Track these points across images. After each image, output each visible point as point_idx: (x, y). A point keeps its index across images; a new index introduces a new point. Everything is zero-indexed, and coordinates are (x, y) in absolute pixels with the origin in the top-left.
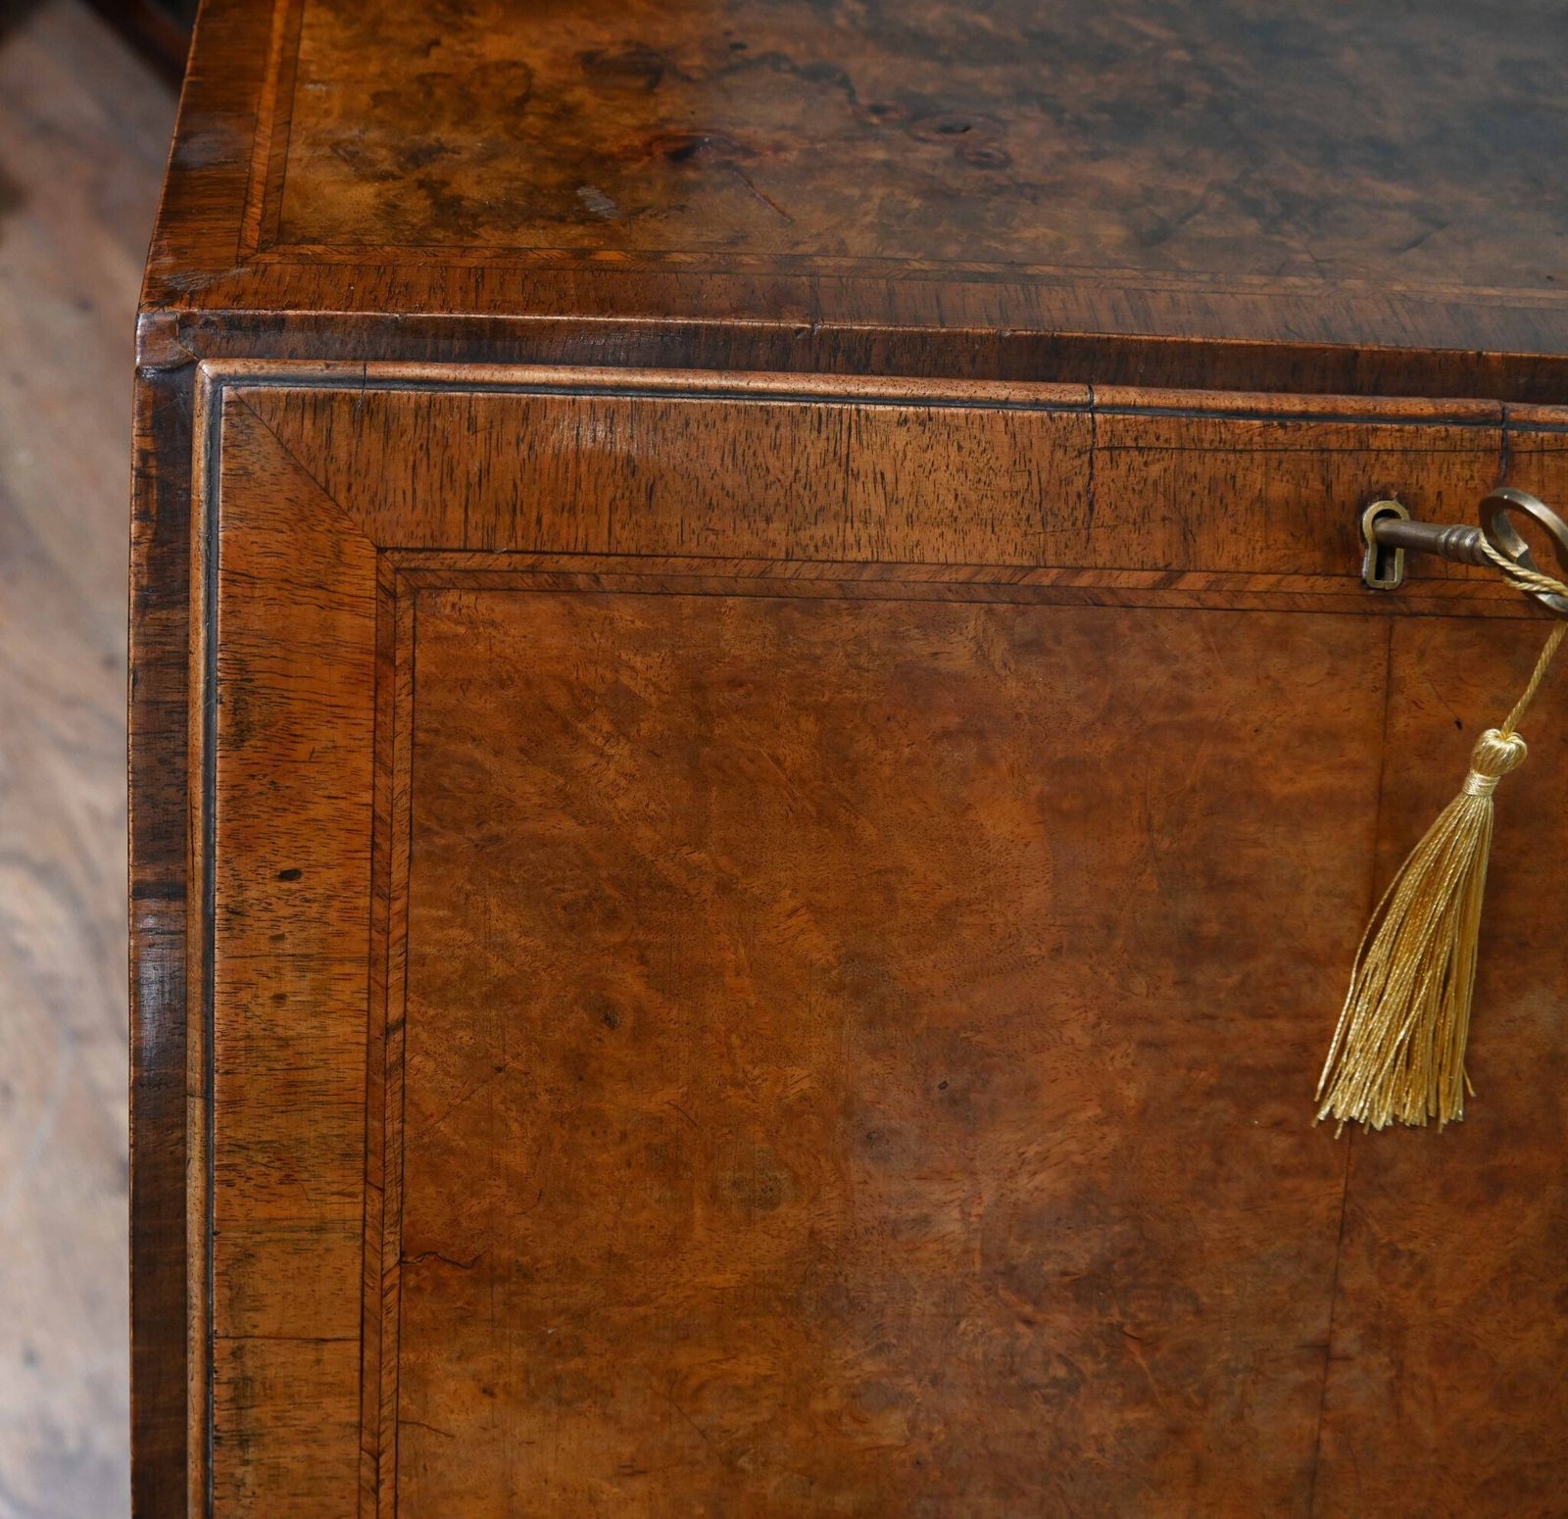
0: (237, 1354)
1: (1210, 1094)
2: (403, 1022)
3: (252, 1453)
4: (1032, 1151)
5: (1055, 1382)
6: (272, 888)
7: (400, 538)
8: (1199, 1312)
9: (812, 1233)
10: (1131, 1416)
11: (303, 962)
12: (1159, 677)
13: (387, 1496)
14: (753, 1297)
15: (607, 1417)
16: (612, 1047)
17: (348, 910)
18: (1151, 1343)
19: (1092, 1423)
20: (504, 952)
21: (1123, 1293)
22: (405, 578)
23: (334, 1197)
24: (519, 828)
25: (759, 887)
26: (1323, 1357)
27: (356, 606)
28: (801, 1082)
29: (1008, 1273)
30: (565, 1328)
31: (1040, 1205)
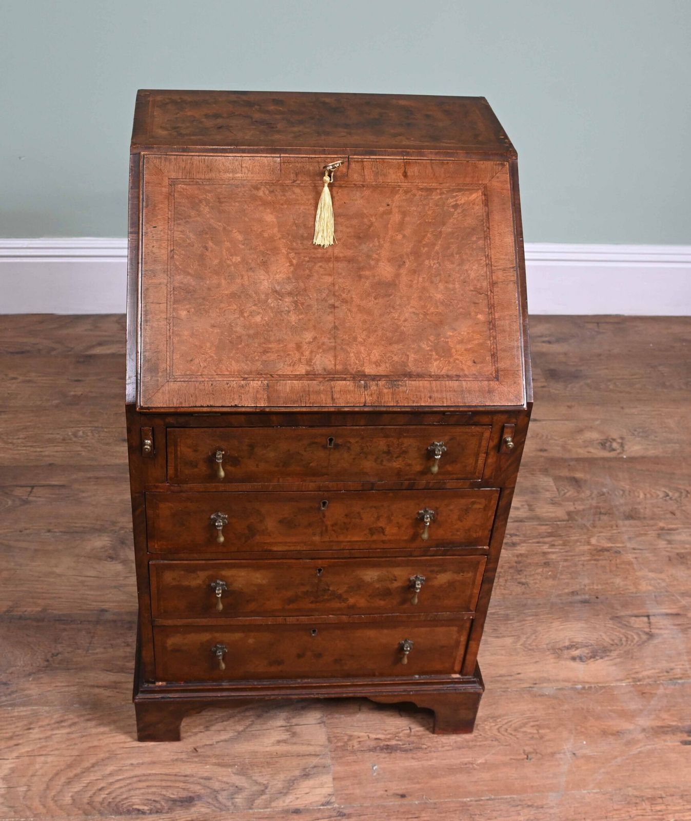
0: (146, 306)
1: (308, 262)
2: (173, 250)
3: (148, 324)
4: (278, 271)
5: (286, 311)
6: (152, 229)
7: (172, 177)
8: (310, 299)
9: (242, 284)
10: (301, 317)
11: (157, 240)
12: (294, 196)
13: (171, 331)
14: (233, 295)
15: (209, 316)
16: (207, 253)
17: (164, 233)
18: (302, 304)
19: (293, 318)
20: (189, 239)
21: (297, 295)
22: (173, 183)
23: (162, 279)
24: (192, 220)
25: (230, 228)
26: (334, 307)
27: (165, 187)
28: (239, 259)
29: (276, 291)
30: (201, 301)
31: (280, 280)
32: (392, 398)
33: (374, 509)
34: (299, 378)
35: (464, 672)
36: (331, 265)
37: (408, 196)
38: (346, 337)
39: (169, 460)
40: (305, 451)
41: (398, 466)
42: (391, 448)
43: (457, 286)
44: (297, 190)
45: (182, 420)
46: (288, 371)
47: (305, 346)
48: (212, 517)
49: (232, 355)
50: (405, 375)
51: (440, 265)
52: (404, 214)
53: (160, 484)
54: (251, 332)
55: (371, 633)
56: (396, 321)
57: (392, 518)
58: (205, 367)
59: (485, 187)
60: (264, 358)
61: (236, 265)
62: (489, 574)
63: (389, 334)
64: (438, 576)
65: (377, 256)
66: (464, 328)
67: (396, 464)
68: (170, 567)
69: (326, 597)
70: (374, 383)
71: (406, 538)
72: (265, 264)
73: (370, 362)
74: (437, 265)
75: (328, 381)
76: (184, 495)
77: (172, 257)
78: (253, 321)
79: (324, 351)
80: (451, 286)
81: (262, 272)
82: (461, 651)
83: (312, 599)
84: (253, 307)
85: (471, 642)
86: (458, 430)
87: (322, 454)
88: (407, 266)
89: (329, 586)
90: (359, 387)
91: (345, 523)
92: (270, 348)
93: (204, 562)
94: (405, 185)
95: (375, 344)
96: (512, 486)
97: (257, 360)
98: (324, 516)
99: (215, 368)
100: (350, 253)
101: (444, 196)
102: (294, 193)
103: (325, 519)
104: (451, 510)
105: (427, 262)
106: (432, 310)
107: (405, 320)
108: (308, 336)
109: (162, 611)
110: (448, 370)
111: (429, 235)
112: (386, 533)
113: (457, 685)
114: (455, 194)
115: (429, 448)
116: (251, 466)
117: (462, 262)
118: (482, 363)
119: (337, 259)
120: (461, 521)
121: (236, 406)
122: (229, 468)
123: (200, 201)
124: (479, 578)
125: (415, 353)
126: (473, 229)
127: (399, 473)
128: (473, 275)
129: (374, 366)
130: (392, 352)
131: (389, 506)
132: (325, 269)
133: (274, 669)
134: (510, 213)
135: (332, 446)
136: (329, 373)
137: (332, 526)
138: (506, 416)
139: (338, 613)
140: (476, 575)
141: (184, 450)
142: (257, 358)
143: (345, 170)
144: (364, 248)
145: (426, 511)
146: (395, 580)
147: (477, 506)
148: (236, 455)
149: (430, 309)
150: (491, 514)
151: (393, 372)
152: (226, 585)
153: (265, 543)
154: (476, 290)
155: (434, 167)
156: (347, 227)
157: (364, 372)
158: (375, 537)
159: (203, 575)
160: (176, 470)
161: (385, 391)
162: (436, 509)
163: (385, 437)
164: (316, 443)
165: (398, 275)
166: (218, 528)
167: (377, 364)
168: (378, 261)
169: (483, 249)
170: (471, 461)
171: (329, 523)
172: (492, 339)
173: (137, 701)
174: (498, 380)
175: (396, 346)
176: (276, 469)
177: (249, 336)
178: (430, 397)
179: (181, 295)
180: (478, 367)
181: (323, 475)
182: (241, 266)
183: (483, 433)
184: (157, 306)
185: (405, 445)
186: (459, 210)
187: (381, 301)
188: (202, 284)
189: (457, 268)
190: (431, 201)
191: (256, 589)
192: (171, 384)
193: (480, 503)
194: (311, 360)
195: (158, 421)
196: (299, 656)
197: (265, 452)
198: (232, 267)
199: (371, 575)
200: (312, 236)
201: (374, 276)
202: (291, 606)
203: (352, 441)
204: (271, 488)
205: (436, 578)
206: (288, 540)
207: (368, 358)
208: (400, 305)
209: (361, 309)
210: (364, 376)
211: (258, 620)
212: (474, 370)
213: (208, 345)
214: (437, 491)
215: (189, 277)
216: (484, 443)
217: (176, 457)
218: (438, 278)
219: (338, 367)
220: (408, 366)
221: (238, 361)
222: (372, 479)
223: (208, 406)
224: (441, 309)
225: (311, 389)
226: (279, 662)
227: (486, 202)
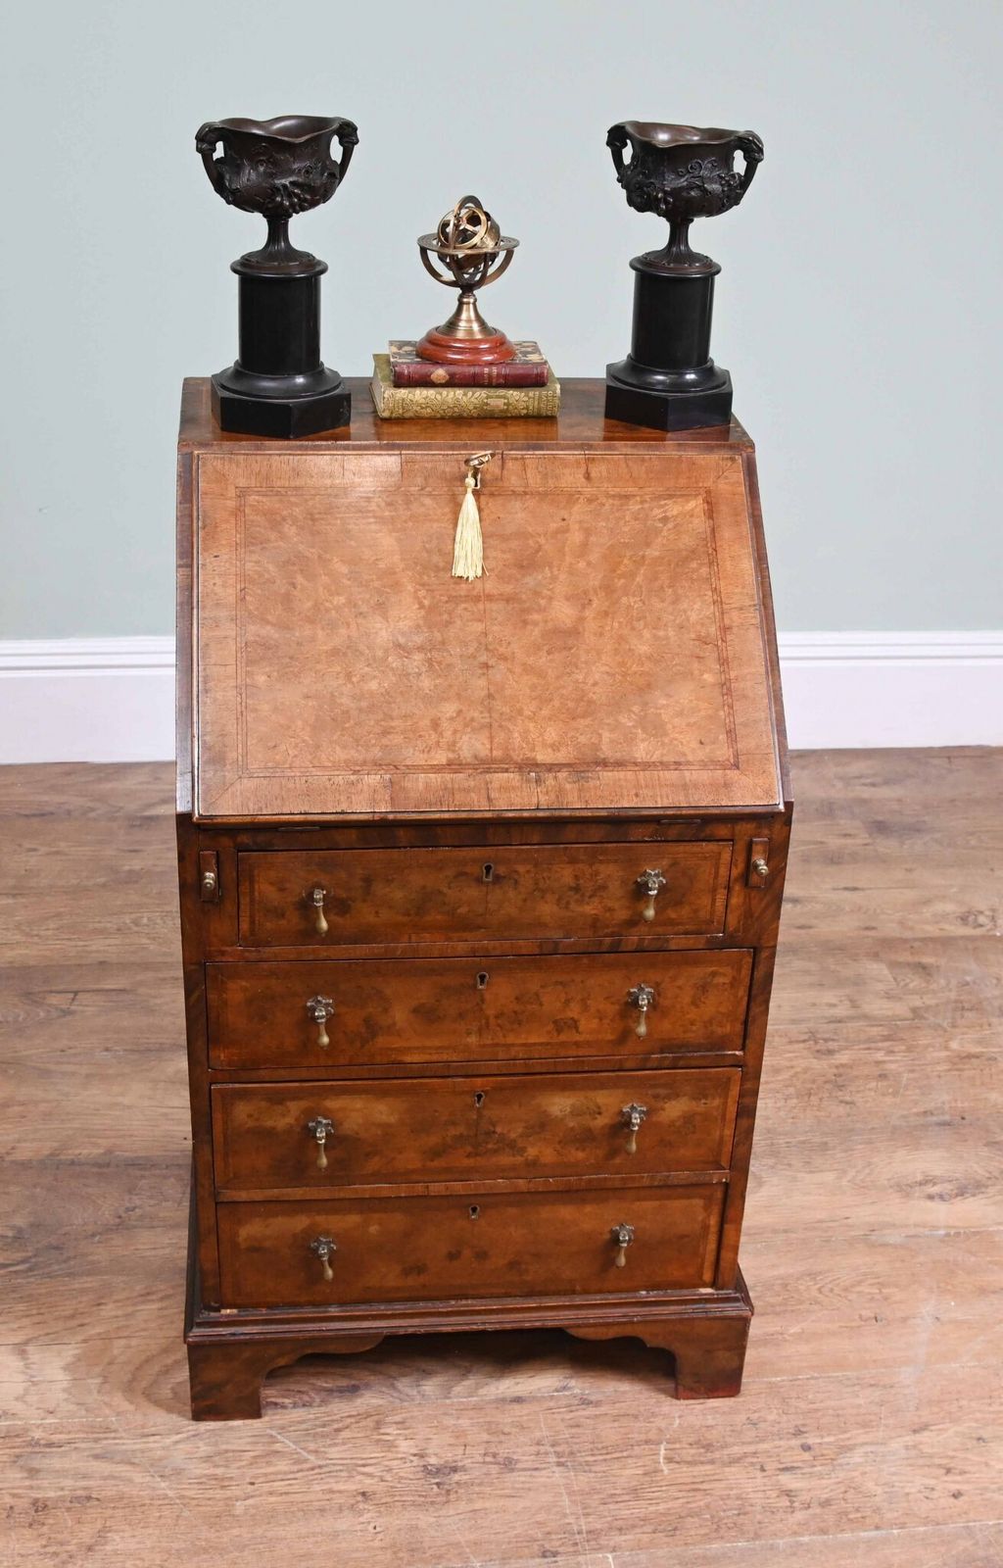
0: (205, 669)
1: (447, 602)
2: (244, 589)
3: (209, 695)
4: (402, 616)
5: (416, 673)
6: (213, 559)
7: (241, 485)
8: (451, 655)
9: (349, 636)
10: (437, 681)
11: (220, 575)
12: (423, 509)
13: (243, 704)
14: (335, 652)
15: (299, 683)
16: (295, 593)
17: (231, 563)
18: (440, 663)
19: (426, 683)
20: (268, 572)
21: (430, 651)
22: (242, 494)
23: (229, 630)
24: (272, 545)
25: (328, 556)
26: (486, 666)
27: (231, 498)
28: (342, 600)
29: (399, 646)
30: (288, 660)
31: (406, 629)
32: (579, 797)
33: (560, 987)
34: (437, 769)
35: (720, 1281)
36: (481, 606)
37: (592, 506)
38: (506, 709)
39: (242, 907)
40: (450, 888)
41: (593, 912)
42: (581, 881)
43: (671, 633)
44: (428, 501)
45: (261, 838)
46: (420, 759)
47: (445, 724)
48: (309, 1004)
49: (335, 738)
50: (597, 764)
51: (644, 603)
52: (588, 532)
53: (228, 949)
54: (364, 704)
55: (566, 1212)
56: (581, 685)
57: (589, 1002)
58: (296, 756)
59: (708, 492)
60: (385, 741)
61: (338, 609)
62: (747, 1101)
63: (571, 704)
64: (666, 1106)
65: (549, 593)
66: (684, 694)
67: (590, 909)
68: (243, 1095)
69: (490, 1146)
70: (551, 775)
71: (610, 1037)
72: (381, 608)
73: (544, 745)
74: (641, 604)
75: (481, 773)
76: (265, 965)
77: (243, 599)
78: (366, 688)
79: (473, 730)
80: (661, 633)
81: (379, 618)
82: (712, 1246)
83: (469, 1149)
84: (366, 669)
85: (726, 1226)
86: (681, 848)
87: (473, 892)
88: (594, 606)
89: (494, 1126)
90: (528, 781)
91: (515, 1012)
92: (392, 727)
93: (297, 1084)
94: (588, 490)
95: (550, 719)
96: (772, 944)
97: (373, 746)
98: (483, 1001)
99: (310, 757)
100: (508, 589)
101: (646, 506)
102: (423, 505)
103: (484, 1006)
104: (680, 988)
105: (624, 600)
106: (634, 668)
107: (595, 684)
108: (449, 709)
109: (231, 1175)
110: (662, 755)
111: (626, 561)
112: (580, 1030)
113: (708, 1306)
114: (663, 503)
115: (639, 880)
116: (366, 914)
117: (676, 601)
118: (714, 743)
119: (490, 598)
120: (697, 1006)
121: (342, 813)
122: (333, 917)
123: (284, 519)
124: (732, 1109)
125: (612, 731)
126: (693, 552)
127: (595, 923)
128: (693, 617)
129: (550, 750)
130: (577, 729)
131: (582, 982)
132: (473, 613)
133: (411, 1281)
134: (746, 527)
135: (490, 879)
136: (483, 762)
137: (497, 1017)
138: (754, 825)
139: (512, 1174)
140: (725, 1103)
141: (266, 889)
142: (373, 742)
143: (497, 471)
144: (530, 581)
145: (641, 989)
146: (600, 1113)
147: (721, 980)
148: (344, 896)
149: (631, 667)
150: (742, 992)
151: (578, 759)
152: (332, 1126)
153: (392, 1049)
154: (699, 639)
155: (630, 464)
156: (503, 552)
157: (534, 759)
158: (563, 1037)
159: (295, 1108)
160: (252, 922)
161: (568, 786)
162: (657, 986)
163: (570, 862)
164: (466, 874)
165: (581, 619)
166: (319, 1021)
167: (555, 747)
168: (551, 598)
169: (708, 580)
170: (706, 901)
171: (491, 1012)
172: (726, 708)
173: (190, 1340)
174: (738, 768)
175: (582, 721)
176: (406, 919)
177: (360, 710)
178: (637, 795)
179: (256, 653)
180: (707, 751)
181: (480, 927)
182: (346, 610)
183: (720, 853)
184: (223, 668)
185: (602, 876)
186: (670, 525)
187: (557, 656)
188: (288, 636)
189: (670, 609)
190: (628, 512)
191: (379, 1132)
192: (245, 781)
193: (725, 975)
194: (454, 743)
195: (225, 841)
196: (452, 1256)
197: (387, 890)
198: (333, 612)
199: (559, 1104)
200: (450, 564)
201: (546, 622)
202: (436, 1163)
203: (521, 869)
204: (399, 953)
205: (663, 1109)
206: (428, 1043)
207: (540, 739)
208: (586, 663)
209: (528, 669)
210: (535, 765)
211: (385, 1189)
212: (701, 754)
213: (299, 723)
214: (654, 954)
215: (269, 628)
216: (723, 871)
217: (252, 901)
218: (642, 623)
219: (495, 753)
220: (601, 749)
221: (344, 747)
222: (556, 935)
223: (301, 814)
224: (647, 666)
225: (456, 786)
226: (420, 1269)
227: (711, 513)
